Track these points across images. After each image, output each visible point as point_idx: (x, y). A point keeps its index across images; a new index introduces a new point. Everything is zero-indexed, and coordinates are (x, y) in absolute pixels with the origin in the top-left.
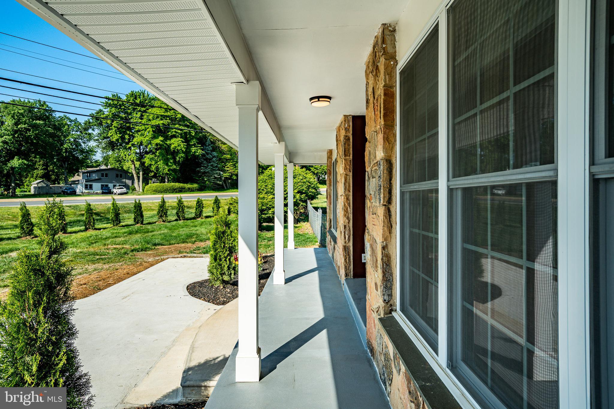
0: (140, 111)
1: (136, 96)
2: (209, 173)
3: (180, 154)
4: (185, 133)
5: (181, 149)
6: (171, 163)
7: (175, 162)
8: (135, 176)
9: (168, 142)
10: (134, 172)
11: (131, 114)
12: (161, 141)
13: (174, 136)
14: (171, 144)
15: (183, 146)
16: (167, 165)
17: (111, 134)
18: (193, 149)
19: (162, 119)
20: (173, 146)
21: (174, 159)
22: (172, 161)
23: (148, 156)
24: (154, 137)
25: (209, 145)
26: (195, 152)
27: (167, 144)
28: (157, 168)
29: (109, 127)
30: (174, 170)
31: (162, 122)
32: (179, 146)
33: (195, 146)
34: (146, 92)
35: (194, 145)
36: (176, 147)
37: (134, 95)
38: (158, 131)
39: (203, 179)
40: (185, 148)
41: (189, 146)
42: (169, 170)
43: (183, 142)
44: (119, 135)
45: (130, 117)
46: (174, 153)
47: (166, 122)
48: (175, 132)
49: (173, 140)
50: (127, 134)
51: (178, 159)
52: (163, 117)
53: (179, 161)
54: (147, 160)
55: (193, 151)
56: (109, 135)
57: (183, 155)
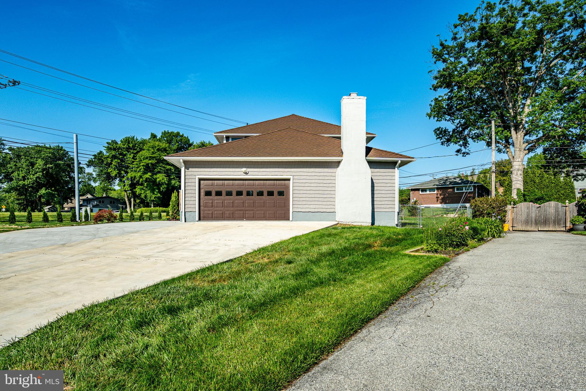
0: (133, 153)
1: (129, 141)
3: (163, 185)
4: (167, 170)
5: (165, 182)
6: (156, 192)
7: (160, 192)
8: (127, 202)
9: (155, 177)
10: (126, 199)
11: (125, 155)
12: (150, 176)
13: (159, 172)
14: (156, 178)
15: (166, 180)
16: (154, 194)
17: (111, 171)
18: (173, 182)
19: (150, 160)
20: (158, 180)
21: (159, 189)
22: (157, 191)
23: (139, 187)
24: (144, 173)
26: (174, 184)
27: (153, 178)
28: (146, 196)
29: (109, 165)
30: (159, 198)
31: (150, 162)
32: (163, 179)
33: (174, 180)
34: (135, 138)
35: (174, 178)
36: (161, 180)
37: (127, 140)
38: (148, 168)
40: (167, 181)
41: (170, 180)
42: (155, 198)
43: (166, 177)
44: (117, 171)
45: (125, 157)
46: (159, 185)
47: (154, 161)
48: (160, 169)
49: (158, 175)
50: (122, 170)
52: (151, 158)
53: (163, 190)
54: (138, 190)
56: (109, 171)
57: (166, 186)
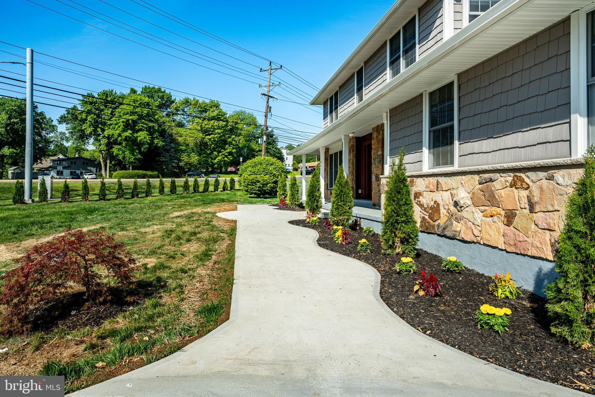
0: (110, 108)
1: (107, 95)
2: (168, 162)
3: (145, 145)
4: (150, 127)
5: (147, 141)
6: (136, 153)
7: (140, 153)
8: (102, 163)
9: (135, 135)
10: (101, 161)
11: (102, 110)
12: (130, 134)
13: (140, 130)
14: (137, 137)
15: (148, 139)
16: (133, 154)
17: (85, 128)
18: (156, 141)
19: (131, 115)
20: (139, 138)
21: (140, 149)
22: (137, 151)
23: (116, 146)
24: (124, 131)
25: (168, 137)
26: (157, 144)
27: (134, 137)
28: (124, 158)
29: (84, 121)
30: (138, 159)
31: (131, 117)
32: (145, 138)
33: (157, 139)
34: (114, 91)
35: (157, 137)
36: (142, 139)
37: (106, 94)
38: (127, 125)
39: (162, 167)
40: (150, 140)
41: (153, 139)
42: (134, 159)
43: (148, 135)
44: (92, 128)
45: (102, 113)
46: (140, 145)
47: (135, 117)
48: (142, 126)
49: (140, 133)
50: (99, 127)
51: (143, 149)
52: (132, 113)
53: (144, 151)
54: (115, 150)
55: (156, 143)
56: (83, 128)
57: (147, 146)
